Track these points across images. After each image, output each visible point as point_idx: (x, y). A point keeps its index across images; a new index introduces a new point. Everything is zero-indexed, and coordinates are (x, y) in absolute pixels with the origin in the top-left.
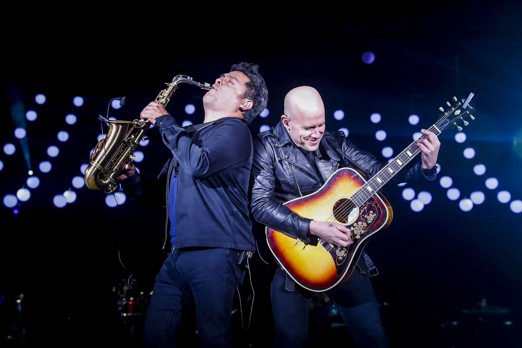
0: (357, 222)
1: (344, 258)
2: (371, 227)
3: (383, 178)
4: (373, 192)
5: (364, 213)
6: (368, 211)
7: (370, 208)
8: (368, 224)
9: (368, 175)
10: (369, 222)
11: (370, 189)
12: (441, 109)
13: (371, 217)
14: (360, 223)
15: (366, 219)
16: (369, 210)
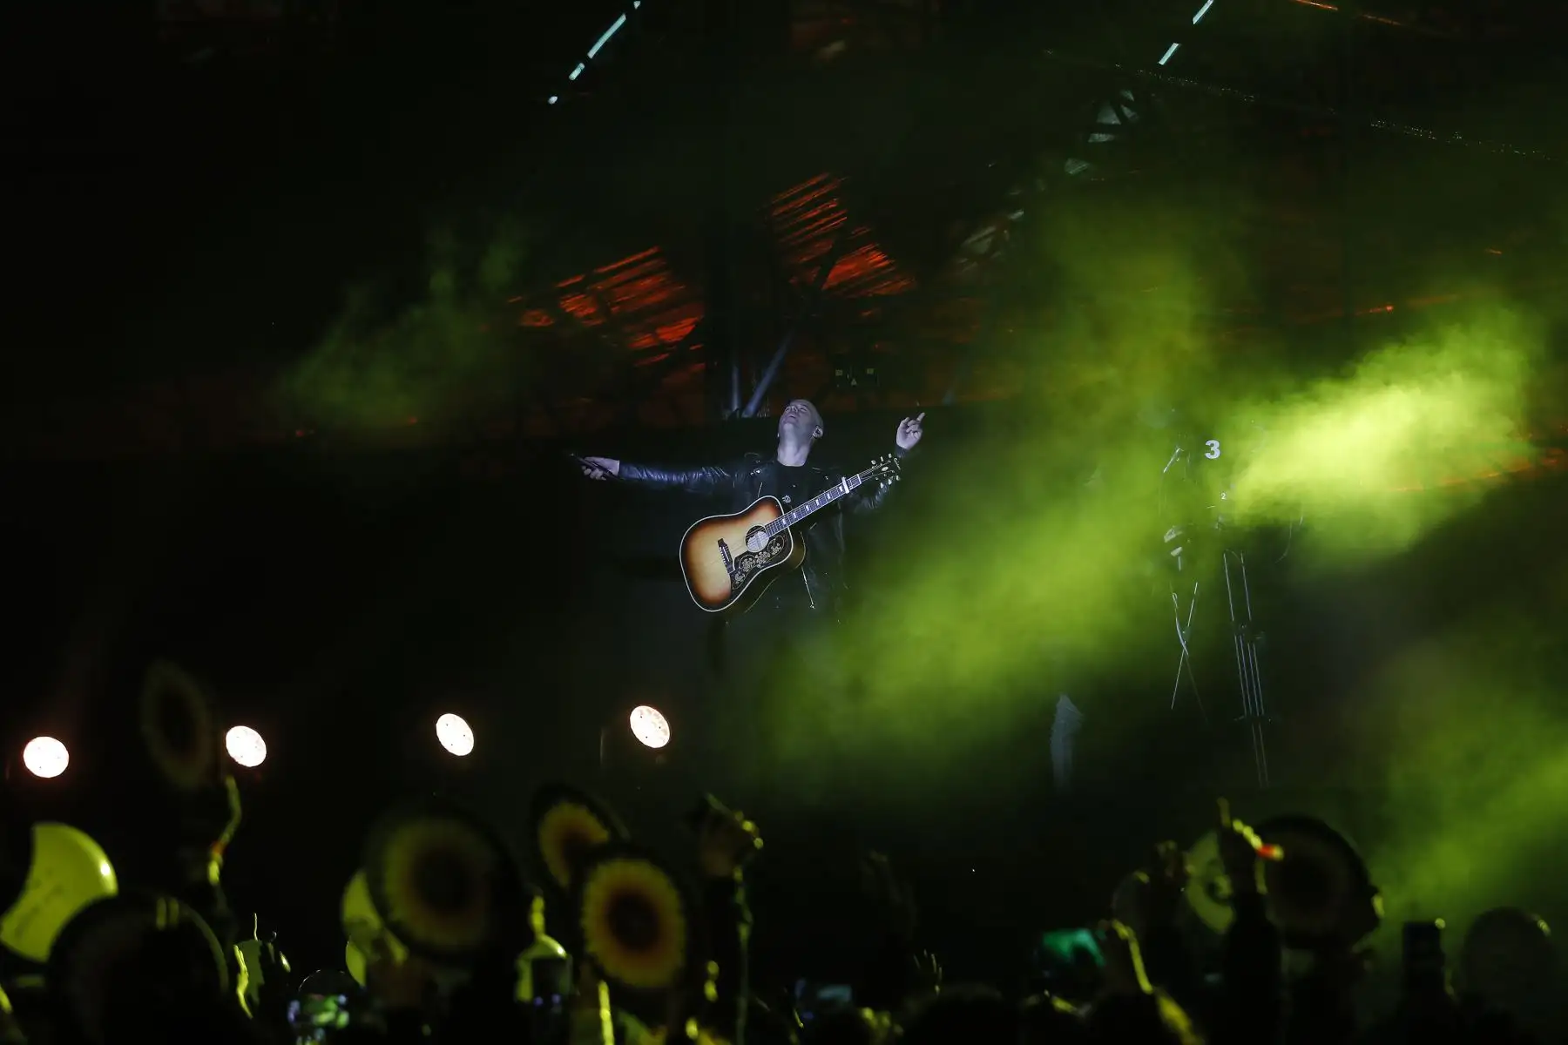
0: (762, 551)
1: (740, 582)
2: (774, 559)
3: (799, 515)
4: (785, 526)
5: (772, 544)
6: (776, 545)
7: (779, 540)
8: (772, 556)
9: (787, 508)
10: (773, 554)
11: (784, 521)
12: (873, 462)
13: (776, 550)
14: (765, 553)
15: (771, 550)
16: (777, 542)
